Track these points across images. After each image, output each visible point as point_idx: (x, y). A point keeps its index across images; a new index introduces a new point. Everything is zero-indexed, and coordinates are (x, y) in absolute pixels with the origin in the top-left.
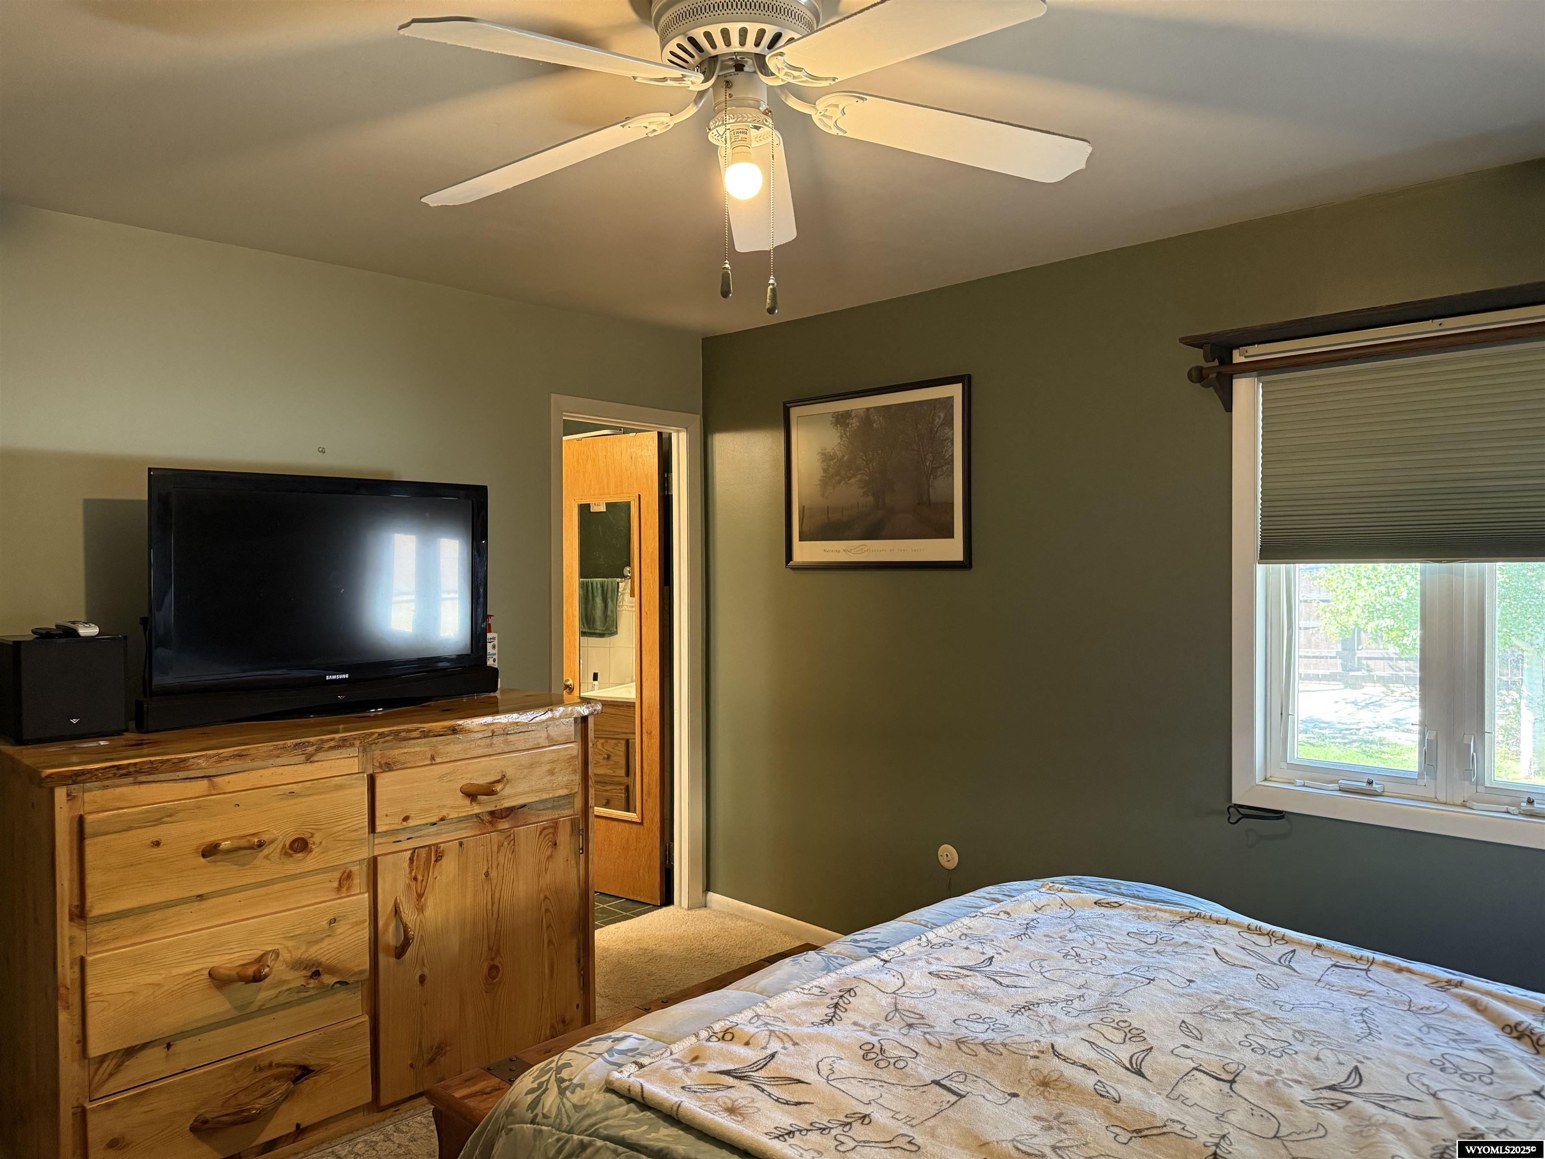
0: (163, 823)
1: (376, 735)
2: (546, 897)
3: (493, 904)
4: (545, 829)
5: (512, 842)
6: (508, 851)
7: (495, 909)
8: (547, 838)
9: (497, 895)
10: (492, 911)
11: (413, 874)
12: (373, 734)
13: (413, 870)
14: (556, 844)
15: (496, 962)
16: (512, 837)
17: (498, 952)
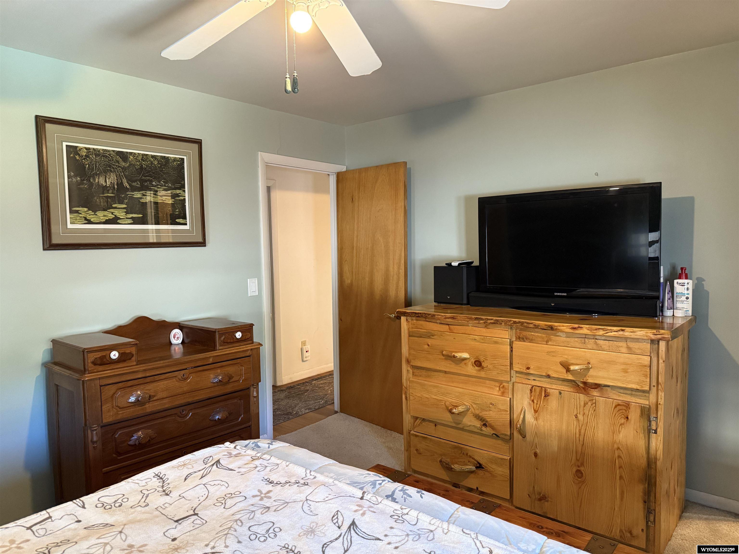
0: (430, 338)
1: (512, 322)
2: (618, 448)
3: (580, 435)
4: (619, 405)
5: (594, 405)
6: (591, 409)
7: (581, 439)
8: (621, 411)
9: (583, 431)
10: (579, 439)
11: (532, 398)
12: (511, 321)
13: (532, 396)
14: (627, 418)
15: (582, 469)
16: (594, 401)
17: (582, 464)
